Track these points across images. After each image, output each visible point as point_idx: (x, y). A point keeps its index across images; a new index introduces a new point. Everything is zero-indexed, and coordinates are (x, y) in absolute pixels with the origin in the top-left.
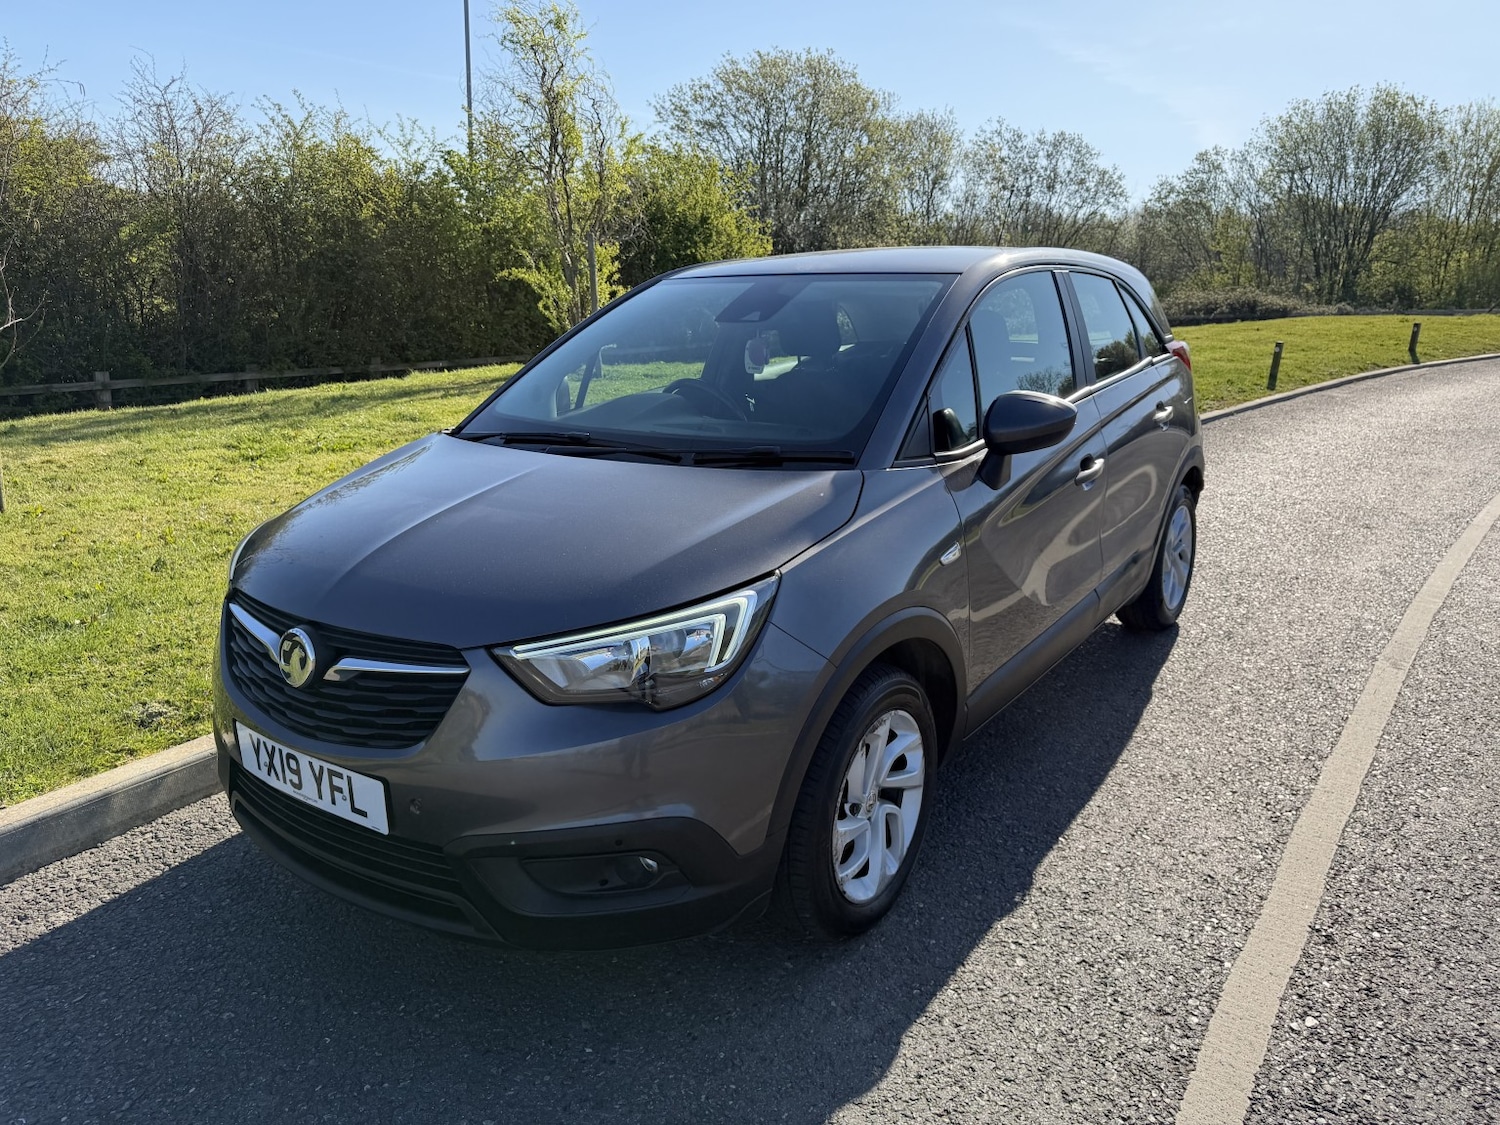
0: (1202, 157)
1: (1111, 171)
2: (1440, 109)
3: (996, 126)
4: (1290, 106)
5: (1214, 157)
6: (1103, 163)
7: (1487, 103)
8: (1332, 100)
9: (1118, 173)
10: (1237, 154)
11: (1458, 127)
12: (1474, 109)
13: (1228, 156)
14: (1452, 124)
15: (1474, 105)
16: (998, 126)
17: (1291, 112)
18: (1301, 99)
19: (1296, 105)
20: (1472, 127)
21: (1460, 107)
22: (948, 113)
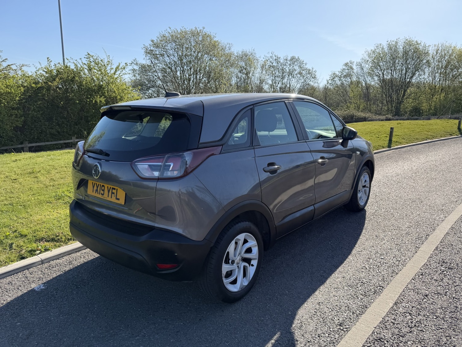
0: (346, 64)
1: (311, 69)
2: (427, 45)
3: (271, 55)
4: (375, 46)
5: (350, 64)
6: (309, 67)
7: (444, 43)
8: (390, 44)
9: (314, 70)
10: (358, 63)
11: (435, 52)
12: (440, 45)
13: (355, 64)
14: (432, 51)
15: (440, 44)
16: (272, 55)
17: (376, 48)
18: (379, 43)
19: (377, 46)
20: (439, 51)
21: (435, 45)
22: (253, 51)
